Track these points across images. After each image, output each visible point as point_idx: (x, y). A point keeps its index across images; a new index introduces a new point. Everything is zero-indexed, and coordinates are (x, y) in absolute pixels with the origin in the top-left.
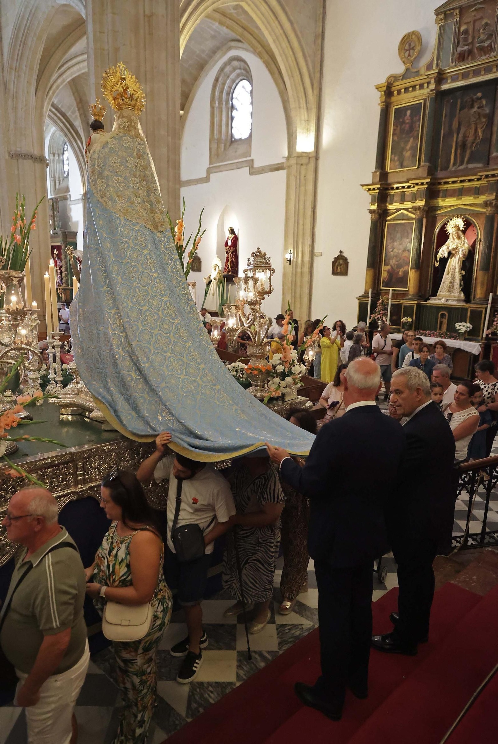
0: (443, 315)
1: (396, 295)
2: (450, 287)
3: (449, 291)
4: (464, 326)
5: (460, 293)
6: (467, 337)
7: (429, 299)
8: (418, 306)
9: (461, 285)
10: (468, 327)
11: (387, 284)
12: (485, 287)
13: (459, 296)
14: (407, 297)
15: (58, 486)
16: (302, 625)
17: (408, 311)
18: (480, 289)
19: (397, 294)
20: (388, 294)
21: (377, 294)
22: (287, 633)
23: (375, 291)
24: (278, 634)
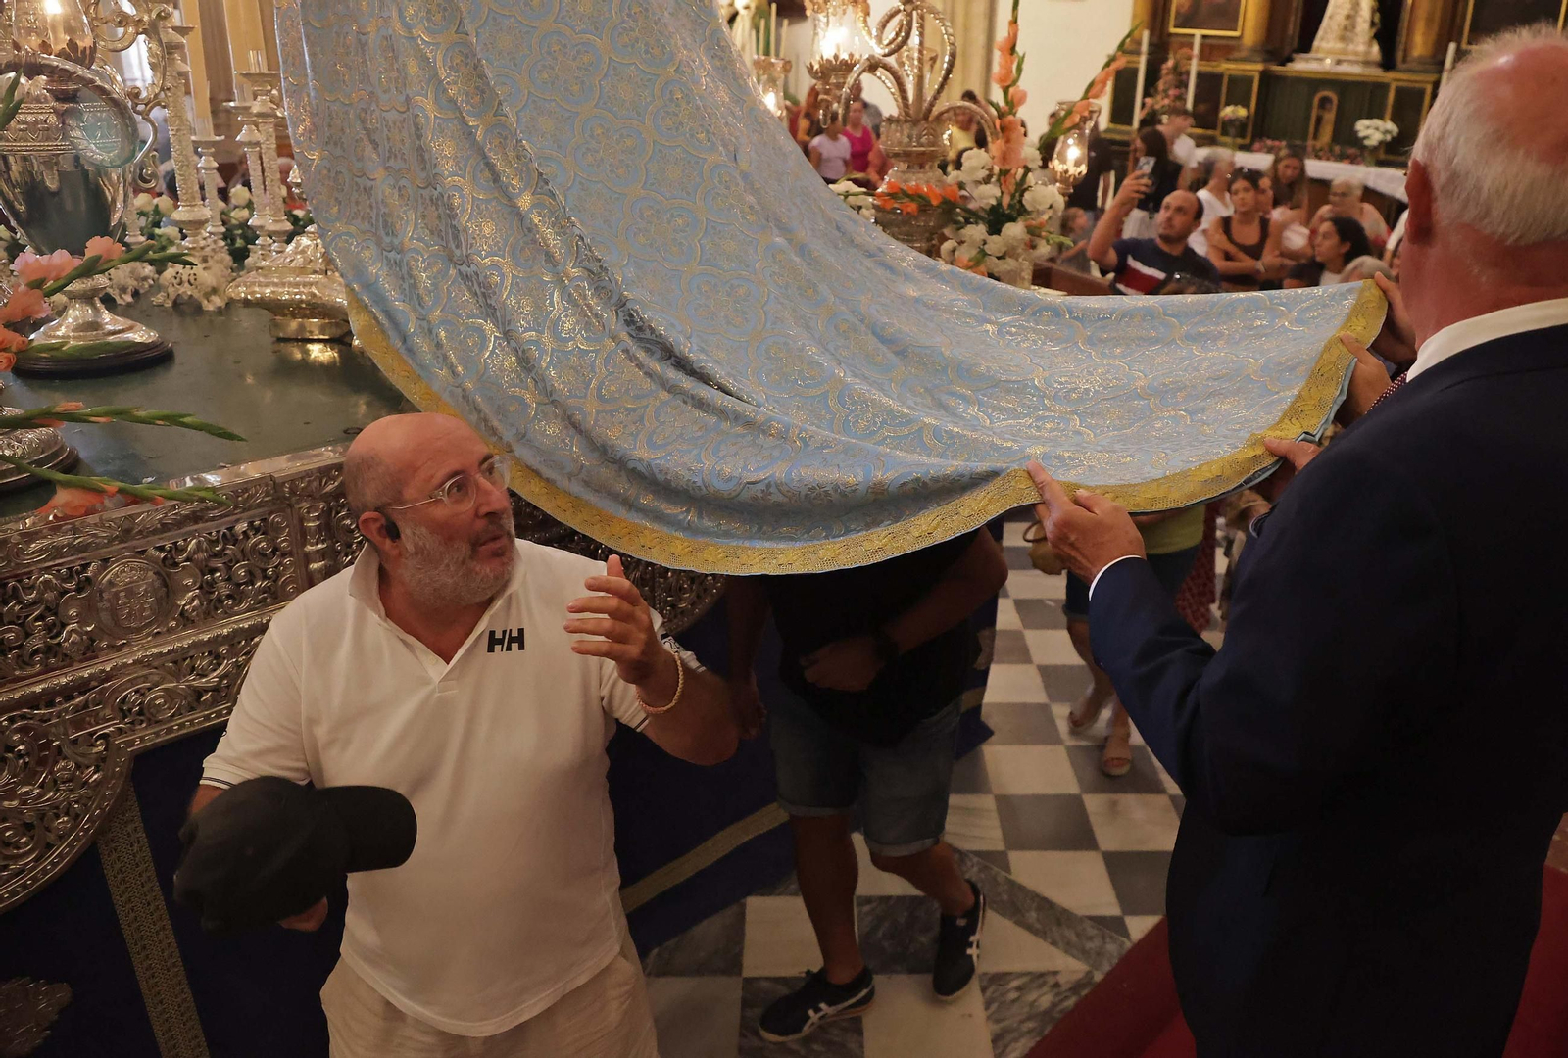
0: (1324, 102)
1: (1210, 50)
2: (1345, 28)
3: (1342, 39)
4: (1377, 129)
5: (1370, 45)
6: (1382, 156)
7: (1290, 60)
8: (1265, 76)
9: (1373, 24)
10: (1386, 132)
11: (1186, 21)
12: (1435, 28)
13: (1367, 53)
14: (1236, 55)
15: (237, 596)
16: (1055, 973)
17: (1238, 90)
18: (1424, 34)
19: (1212, 47)
20: (1190, 46)
21: (1161, 48)
22: (1014, 1001)
23: (1155, 40)
24: (987, 1006)
